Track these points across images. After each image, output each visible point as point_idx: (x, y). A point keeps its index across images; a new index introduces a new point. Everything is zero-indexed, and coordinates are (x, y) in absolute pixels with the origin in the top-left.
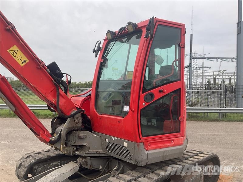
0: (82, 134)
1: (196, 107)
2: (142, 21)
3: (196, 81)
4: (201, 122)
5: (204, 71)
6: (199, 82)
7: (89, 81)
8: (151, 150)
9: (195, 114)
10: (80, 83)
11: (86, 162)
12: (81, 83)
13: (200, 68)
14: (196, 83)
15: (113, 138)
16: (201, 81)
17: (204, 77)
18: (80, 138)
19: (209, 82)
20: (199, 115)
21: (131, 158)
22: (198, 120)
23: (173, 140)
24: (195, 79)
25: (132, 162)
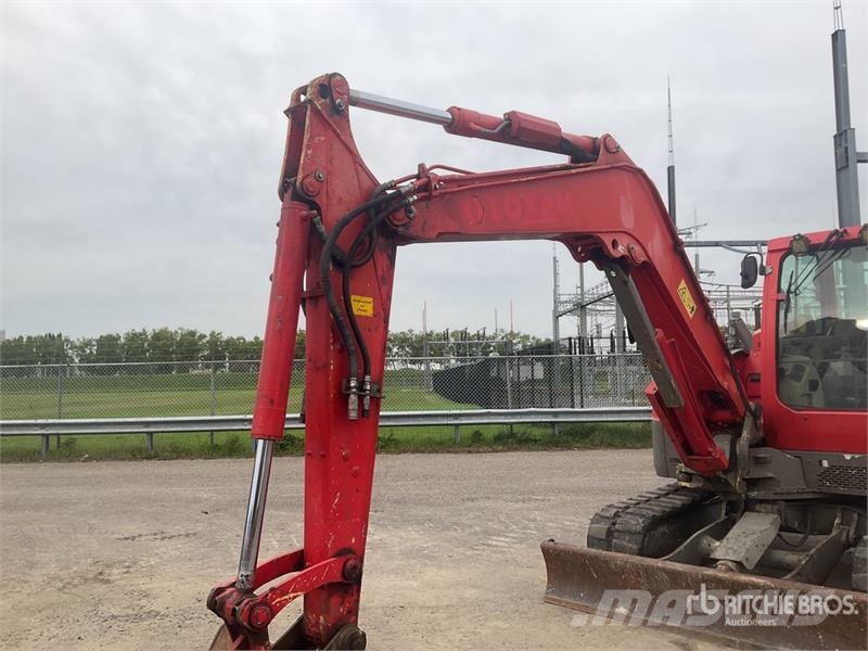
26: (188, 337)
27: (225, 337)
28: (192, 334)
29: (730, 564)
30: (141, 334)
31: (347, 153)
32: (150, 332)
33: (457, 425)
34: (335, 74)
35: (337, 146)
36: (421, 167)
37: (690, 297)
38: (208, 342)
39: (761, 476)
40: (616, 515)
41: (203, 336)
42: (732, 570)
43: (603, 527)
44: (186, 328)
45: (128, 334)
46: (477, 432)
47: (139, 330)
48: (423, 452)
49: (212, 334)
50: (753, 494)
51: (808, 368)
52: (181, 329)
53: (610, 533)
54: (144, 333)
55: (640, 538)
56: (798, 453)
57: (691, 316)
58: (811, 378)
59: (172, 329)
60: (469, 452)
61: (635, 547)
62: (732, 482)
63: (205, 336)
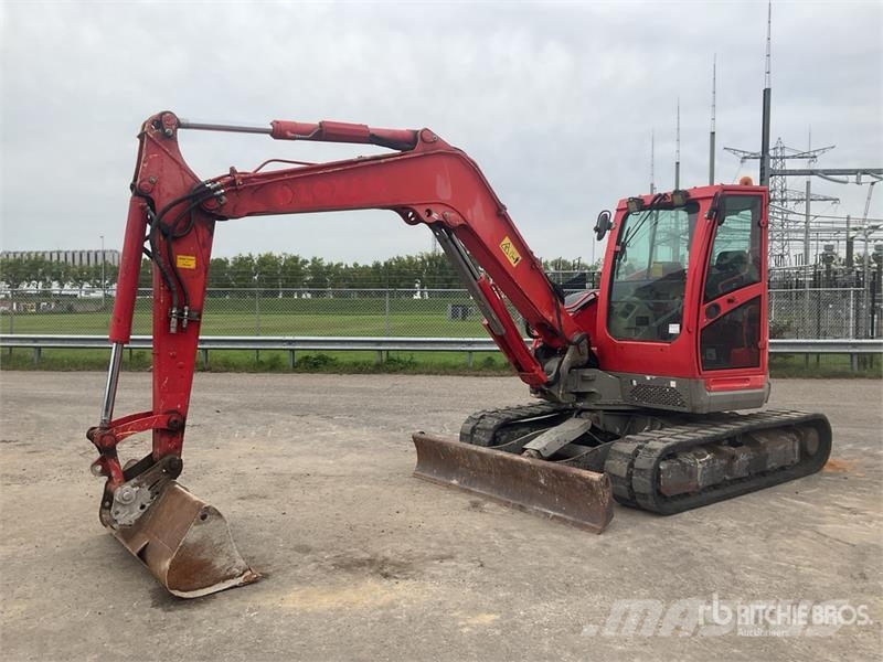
0: (589, 373)
1: (783, 338)
2: (698, 187)
3: (781, 251)
4: (798, 380)
5: (811, 218)
6: (792, 254)
7: (387, 260)
8: (715, 391)
9: (779, 359)
10: (356, 265)
11: (598, 418)
12: (361, 265)
13: (799, 200)
14: (782, 256)
15: (648, 378)
16: (802, 251)
17: (812, 236)
18: (585, 380)
19: (828, 258)
20: (790, 360)
21: (683, 404)
22: (790, 376)
23: (748, 379)
24: (779, 244)
25: (685, 410)
26: (291, 262)
27: (326, 263)
28: (295, 259)
29: (532, 452)
30: (247, 259)
31: (175, 164)
32: (256, 257)
33: (470, 351)
34: (164, 113)
35: (167, 160)
36: (232, 170)
37: (515, 250)
38: (310, 268)
39: (586, 390)
40: (482, 417)
41: (306, 262)
42: (532, 456)
43: (471, 425)
44: (289, 253)
45: (235, 258)
46: (489, 358)
47: (245, 255)
48: (436, 374)
49: (314, 260)
50: (580, 405)
51: (637, 307)
52: (285, 254)
53: (473, 430)
54: (250, 258)
55: (491, 434)
56: (618, 374)
57: (514, 265)
58: (640, 315)
59: (276, 254)
60: (477, 376)
61: (487, 441)
62: (556, 393)
63: (307, 262)
